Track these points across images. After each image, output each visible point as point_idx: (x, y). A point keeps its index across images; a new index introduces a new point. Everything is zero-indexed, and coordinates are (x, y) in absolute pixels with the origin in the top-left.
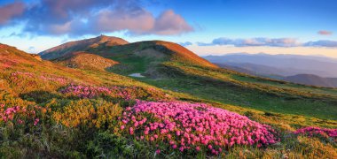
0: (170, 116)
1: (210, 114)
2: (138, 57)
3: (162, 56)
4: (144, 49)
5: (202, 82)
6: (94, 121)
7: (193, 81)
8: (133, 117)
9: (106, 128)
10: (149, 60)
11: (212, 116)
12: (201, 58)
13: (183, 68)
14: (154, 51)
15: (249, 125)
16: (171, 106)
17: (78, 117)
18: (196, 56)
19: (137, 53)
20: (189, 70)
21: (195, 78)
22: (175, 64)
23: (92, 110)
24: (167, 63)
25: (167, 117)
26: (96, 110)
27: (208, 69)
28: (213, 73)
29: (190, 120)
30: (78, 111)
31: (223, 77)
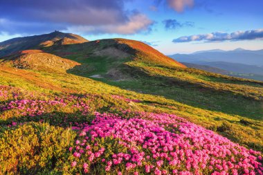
0: (138, 142)
1: (185, 139)
2: (99, 57)
3: (125, 55)
4: (105, 47)
5: (168, 83)
6: (37, 158)
7: (159, 82)
8: (89, 146)
9: (54, 166)
10: (111, 61)
11: (188, 142)
12: (167, 57)
13: (147, 68)
14: (116, 50)
15: (233, 153)
16: (138, 126)
17: (14, 155)
18: (161, 55)
19: (97, 53)
20: (154, 71)
21: (161, 78)
22: (139, 64)
23: (35, 141)
24: (131, 63)
25: (134, 143)
26: (40, 141)
27: (174, 69)
28: (180, 73)
29: (162, 147)
30: (15, 145)
31: (191, 78)
